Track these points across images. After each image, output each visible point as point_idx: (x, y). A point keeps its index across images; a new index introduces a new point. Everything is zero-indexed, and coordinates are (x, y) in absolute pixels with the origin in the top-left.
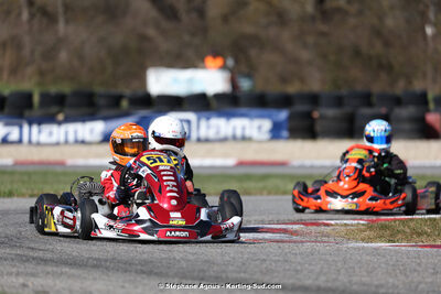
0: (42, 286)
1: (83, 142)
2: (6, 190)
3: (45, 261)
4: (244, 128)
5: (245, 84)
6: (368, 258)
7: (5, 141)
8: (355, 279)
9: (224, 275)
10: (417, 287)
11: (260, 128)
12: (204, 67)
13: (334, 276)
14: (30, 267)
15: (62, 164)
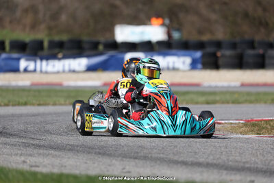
0: (35, 162)
1: (74, 71)
2: (24, 102)
3: (39, 146)
4: (174, 63)
5: (176, 35)
6: (242, 144)
7: (26, 70)
8: (231, 158)
9: (150, 156)
10: (269, 163)
11: (184, 63)
12: (151, 24)
13: (218, 156)
14: (30, 150)
15: (60, 85)
